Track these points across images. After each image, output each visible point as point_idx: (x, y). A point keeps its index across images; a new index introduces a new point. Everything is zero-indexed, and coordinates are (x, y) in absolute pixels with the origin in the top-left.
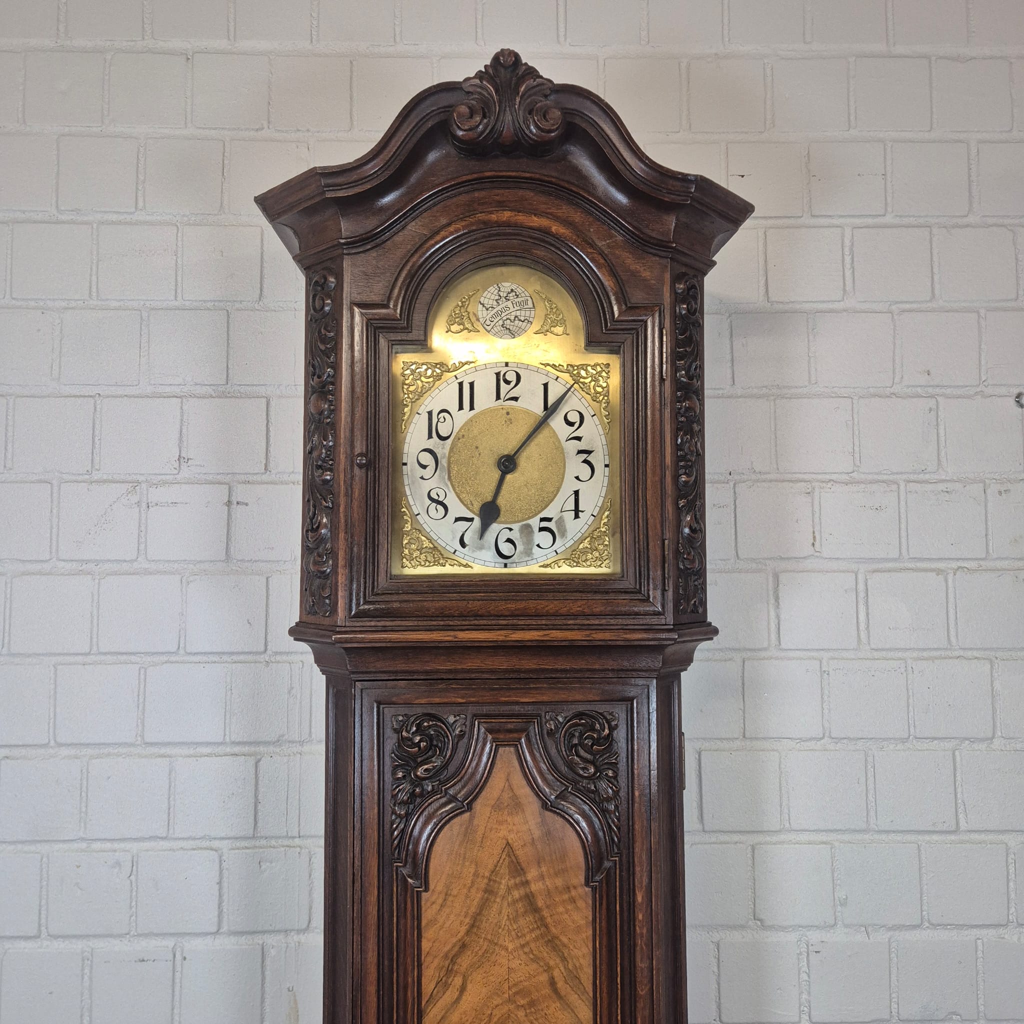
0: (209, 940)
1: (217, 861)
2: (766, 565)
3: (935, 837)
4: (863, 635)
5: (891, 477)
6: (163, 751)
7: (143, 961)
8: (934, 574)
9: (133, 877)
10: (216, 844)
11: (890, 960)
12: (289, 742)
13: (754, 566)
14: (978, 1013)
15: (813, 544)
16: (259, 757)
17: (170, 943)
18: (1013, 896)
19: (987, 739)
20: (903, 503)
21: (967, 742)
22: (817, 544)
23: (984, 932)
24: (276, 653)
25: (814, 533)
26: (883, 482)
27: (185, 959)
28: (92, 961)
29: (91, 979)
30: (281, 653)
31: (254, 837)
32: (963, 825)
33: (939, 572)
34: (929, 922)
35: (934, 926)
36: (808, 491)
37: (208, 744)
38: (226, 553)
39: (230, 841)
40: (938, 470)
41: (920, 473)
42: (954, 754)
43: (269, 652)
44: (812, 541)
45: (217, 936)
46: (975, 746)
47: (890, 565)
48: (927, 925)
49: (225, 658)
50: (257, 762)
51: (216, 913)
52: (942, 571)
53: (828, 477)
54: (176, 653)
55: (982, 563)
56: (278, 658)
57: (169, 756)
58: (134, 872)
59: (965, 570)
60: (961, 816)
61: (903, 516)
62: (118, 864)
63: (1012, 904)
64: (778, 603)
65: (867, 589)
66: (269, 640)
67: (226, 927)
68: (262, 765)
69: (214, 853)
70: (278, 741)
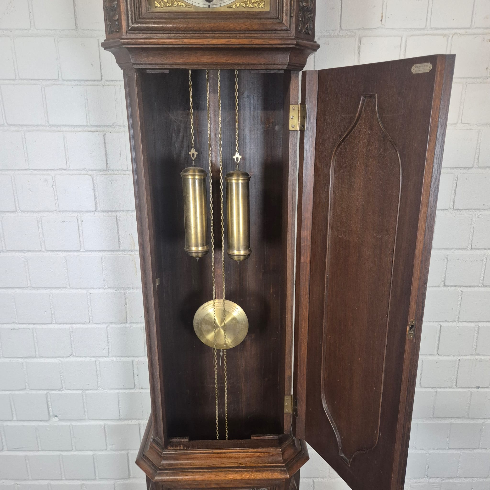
0: (92, 214)
1: (91, 180)
2: (355, 33)
6: (59, 129)
7: (64, 222)
8: (441, 37)
9: (54, 186)
12: (118, 126)
13: (349, 33)
15: (381, 21)
16: (105, 133)
17: (75, 215)
22: (383, 20)
24: (107, 81)
25: (382, 14)
27: (82, 221)
28: (41, 222)
29: (42, 229)
30: (109, 81)
31: (107, 170)
33: (444, 35)
37: (80, 126)
38: (75, 26)
39: (96, 172)
43: (103, 80)
44: (381, 19)
45: (96, 212)
47: (419, 32)
49: (82, 83)
50: (104, 135)
51: (94, 203)
52: (447, 35)
54: (58, 80)
55: (468, 30)
56: (108, 83)
57: (62, 132)
58: (54, 184)
59: (458, 34)
62: (46, 180)
65: (406, 46)
66: (102, 73)
67: (98, 209)
68: (107, 137)
69: (89, 176)
70: (113, 125)
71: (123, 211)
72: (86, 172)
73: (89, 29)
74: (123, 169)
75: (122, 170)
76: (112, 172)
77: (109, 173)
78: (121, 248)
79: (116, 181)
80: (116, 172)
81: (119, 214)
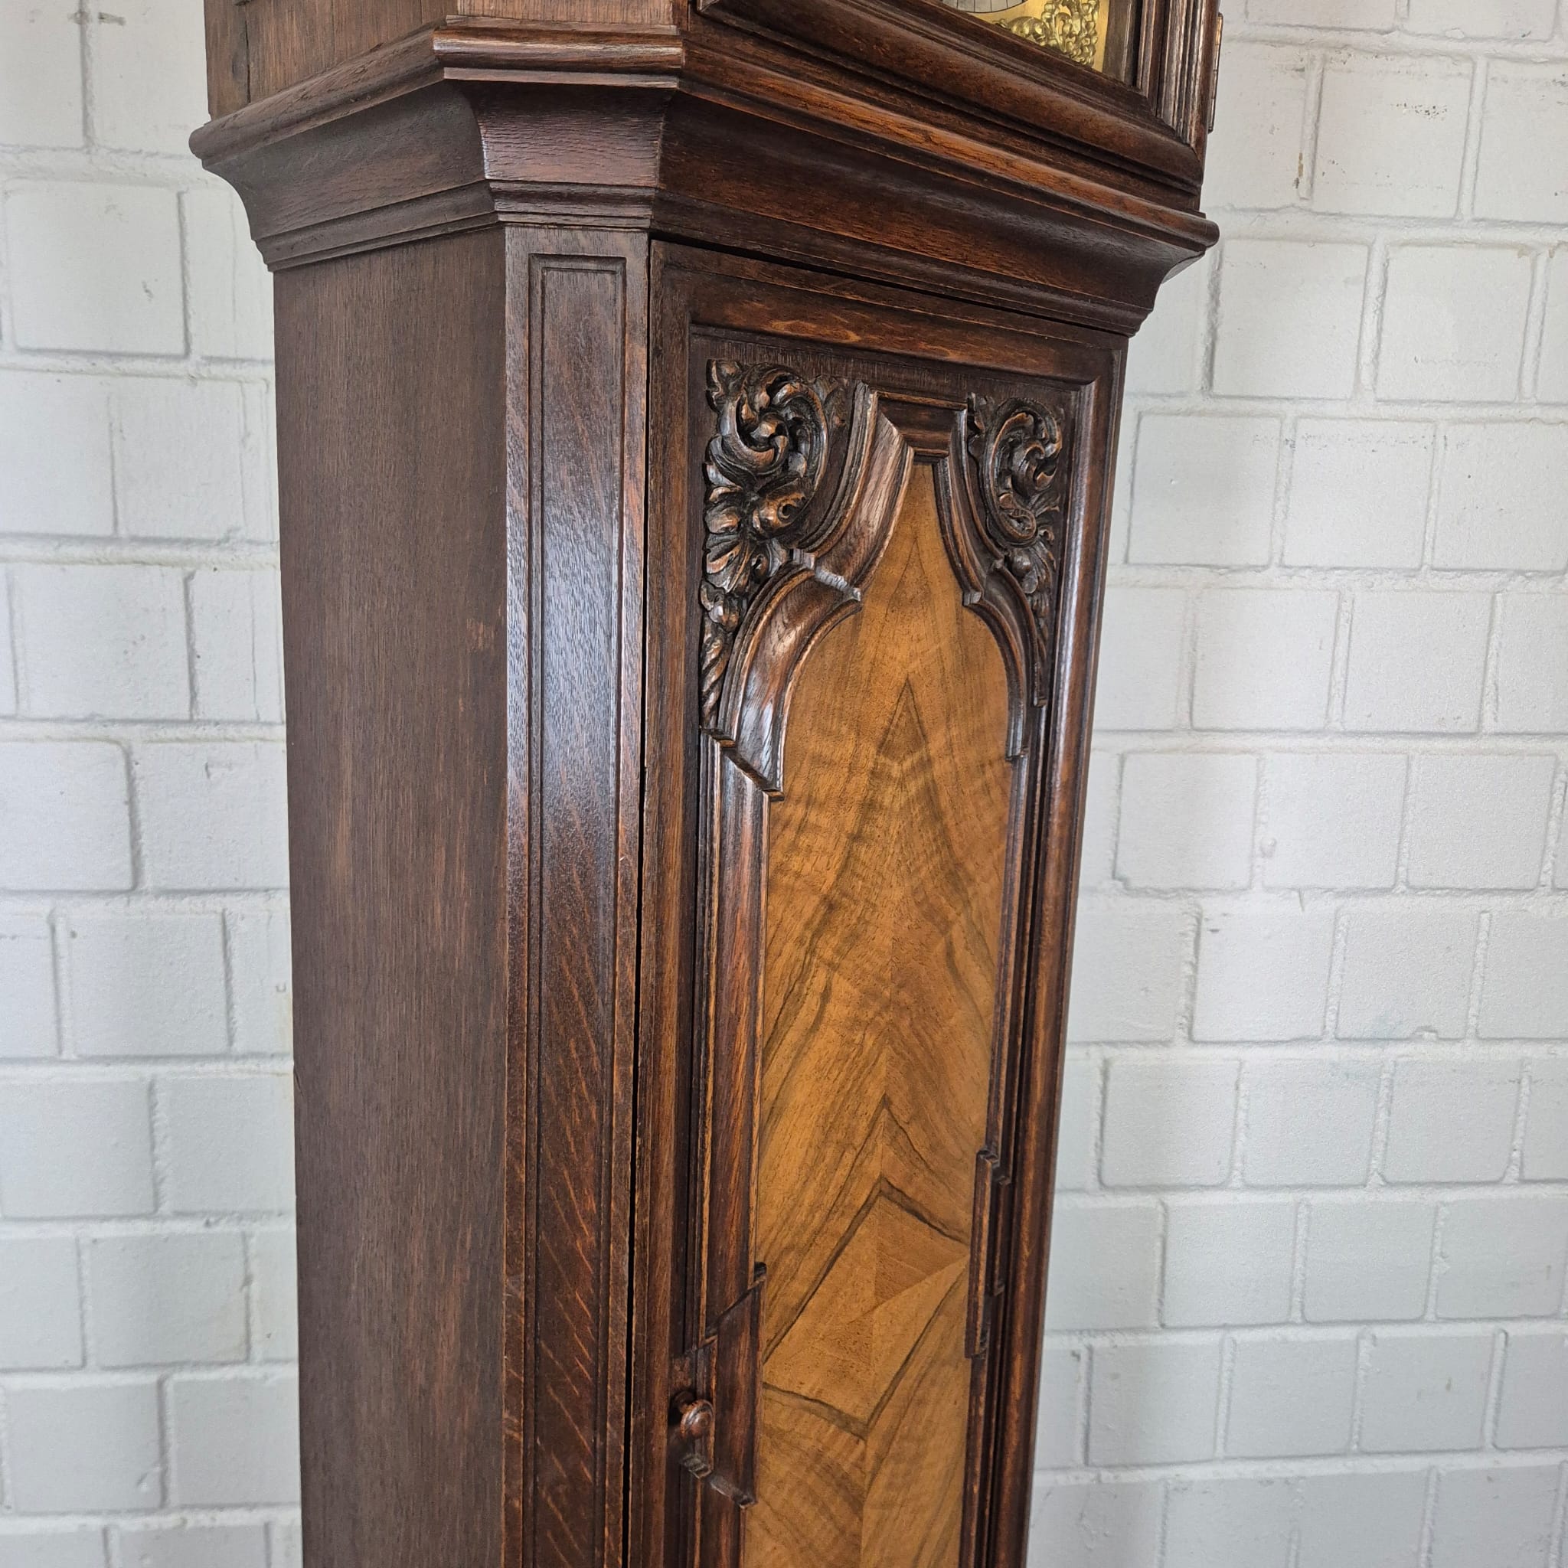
0: (119, 903)
1: (122, 763)
3: (1439, 744)
4: (1366, 377)
5: (1462, 47)
8: (1512, 254)
10: (115, 731)
11: (1334, 944)
12: (250, 542)
14: (1467, 1027)
15: (1297, 182)
16: (189, 569)
17: (44, 906)
18: (1552, 842)
19: (1553, 573)
20: (1477, 102)
21: (1520, 578)
22: (1304, 181)
23: (1495, 900)
24: (211, 360)
25: (1301, 158)
26: (1448, 55)
27: (73, 935)
30: (221, 360)
31: (190, 721)
32: (1489, 724)
33: (1523, 250)
34: (1407, 883)
35: (1414, 890)
36: (1300, 65)
37: (82, 539)
38: (85, 133)
39: (145, 728)
40: (1552, 35)
41: (1516, 42)
42: (1494, 598)
43: (195, 357)
44: (1295, 175)
45: (134, 898)
46: (1532, 585)
47: (1434, 233)
48: (1404, 888)
49: (103, 364)
50: (188, 579)
51: (128, 856)
52: (1531, 249)
53: (1343, 38)
56: (215, 369)
60: (1488, 708)
61: (1474, 128)
63: (1549, 857)
64: (1217, 303)
65: (1386, 280)
66: (192, 330)
67: (148, 882)
68: (197, 587)
69: (114, 747)
70: (227, 540)
71: (253, 890)
72: (100, 731)
73: (140, 151)
74: (262, 719)
75: (257, 722)
76: (212, 731)
77: (199, 732)
78: (239, 1047)
79: (230, 767)
80: (231, 732)
81: (234, 905)
